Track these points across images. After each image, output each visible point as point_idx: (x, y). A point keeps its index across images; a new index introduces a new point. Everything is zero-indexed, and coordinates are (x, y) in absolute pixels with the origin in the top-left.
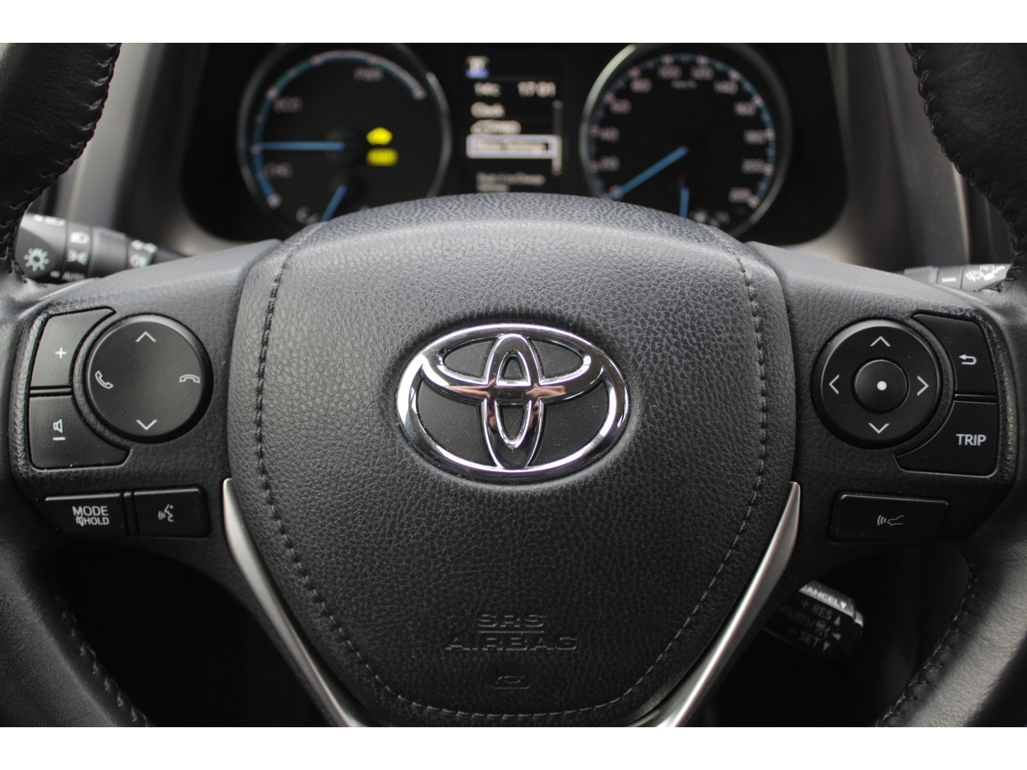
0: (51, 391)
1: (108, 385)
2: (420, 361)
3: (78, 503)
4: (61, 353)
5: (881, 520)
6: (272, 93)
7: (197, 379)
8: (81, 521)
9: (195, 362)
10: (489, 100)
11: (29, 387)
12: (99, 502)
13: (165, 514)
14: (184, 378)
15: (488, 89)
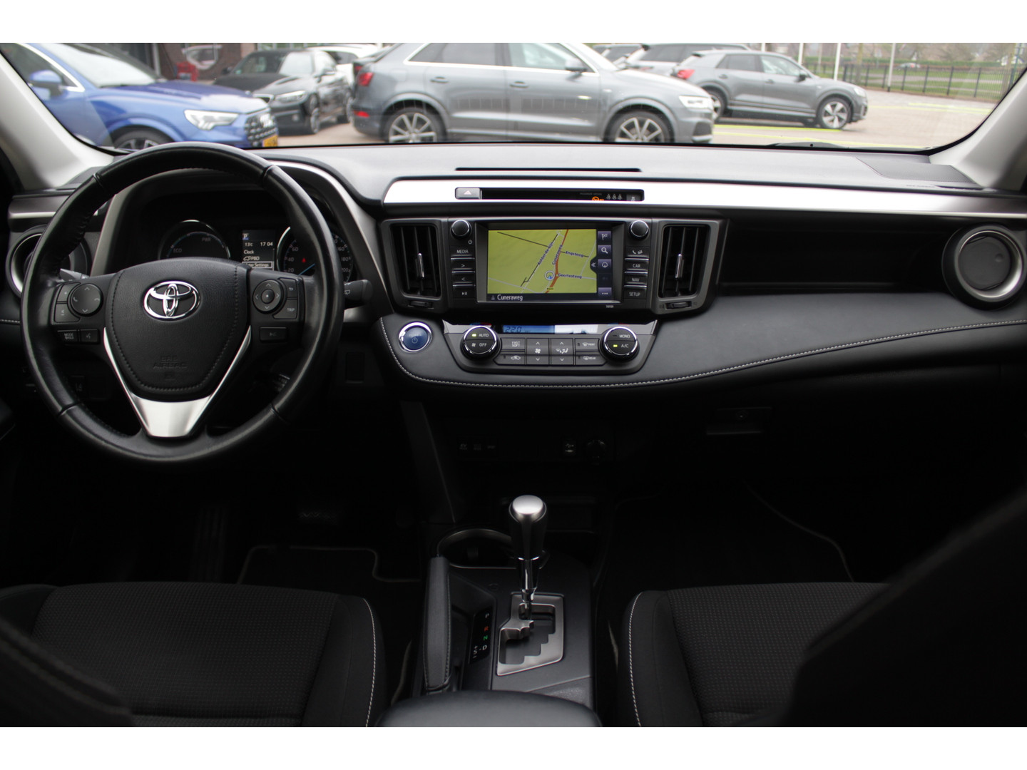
0: (62, 303)
1: (76, 301)
2: (152, 292)
3: (66, 333)
4: (66, 293)
5: (271, 334)
6: (172, 247)
7: (99, 299)
8: (66, 338)
9: (99, 296)
10: (250, 249)
11: (57, 301)
12: (71, 332)
13: (88, 336)
14: (96, 299)
15: (250, 244)
